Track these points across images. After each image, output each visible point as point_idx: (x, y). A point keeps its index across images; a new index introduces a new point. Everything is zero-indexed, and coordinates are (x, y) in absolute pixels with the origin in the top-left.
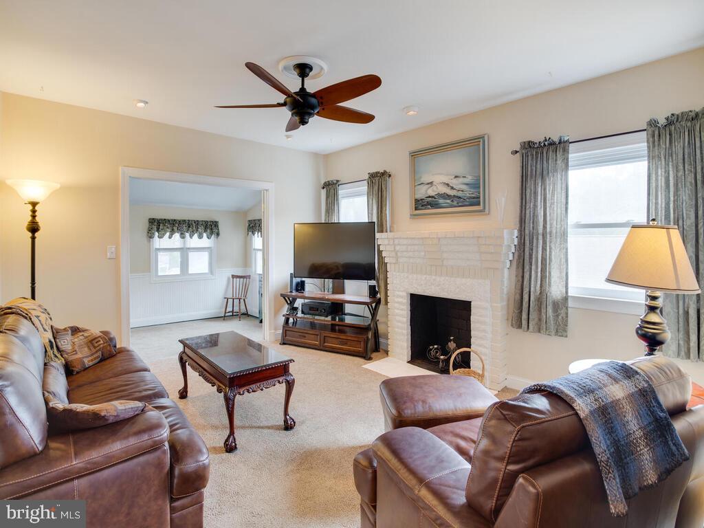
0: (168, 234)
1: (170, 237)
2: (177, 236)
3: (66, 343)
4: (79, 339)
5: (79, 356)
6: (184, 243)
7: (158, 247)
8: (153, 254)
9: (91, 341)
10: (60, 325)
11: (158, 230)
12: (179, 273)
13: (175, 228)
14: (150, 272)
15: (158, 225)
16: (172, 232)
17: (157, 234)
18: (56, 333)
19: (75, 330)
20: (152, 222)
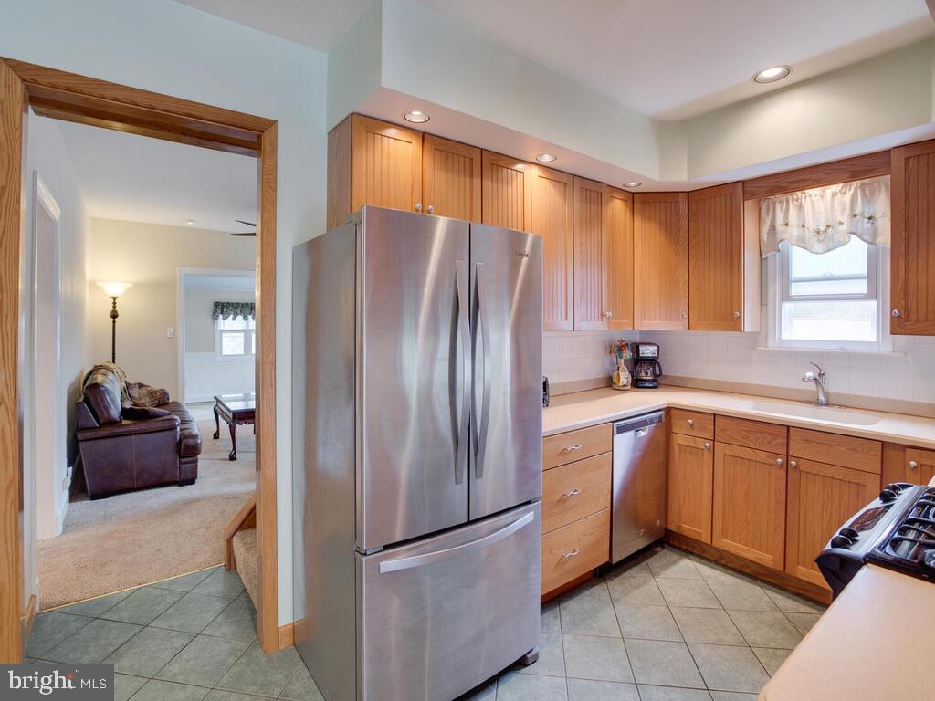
0: (231, 316)
1: (234, 319)
2: (240, 318)
3: (135, 392)
4: (143, 391)
5: (143, 401)
6: (248, 325)
7: (222, 328)
8: (217, 335)
9: (151, 393)
10: (131, 381)
11: (222, 313)
12: (242, 353)
13: (239, 311)
14: (214, 351)
15: (222, 308)
16: (236, 315)
17: (221, 316)
18: (128, 386)
19: (141, 386)
20: (217, 304)
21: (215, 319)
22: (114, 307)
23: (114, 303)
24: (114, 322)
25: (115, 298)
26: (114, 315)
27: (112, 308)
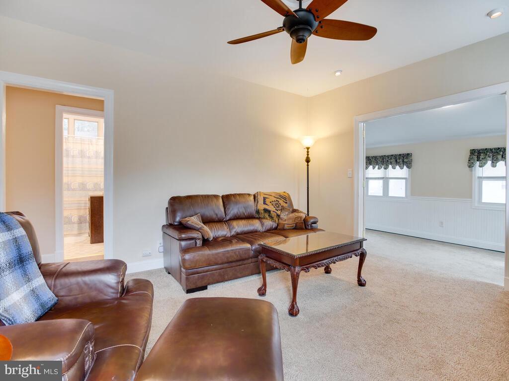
3: (284, 215)
8: (476, 183)
9: (295, 218)
11: (479, 160)
13: (499, 157)
14: (471, 197)
15: (479, 155)
16: (497, 160)
20: (473, 152)
21: (471, 165)
22: (308, 155)
23: (308, 152)
24: (308, 165)
25: (308, 148)
26: (308, 161)
27: (306, 156)
